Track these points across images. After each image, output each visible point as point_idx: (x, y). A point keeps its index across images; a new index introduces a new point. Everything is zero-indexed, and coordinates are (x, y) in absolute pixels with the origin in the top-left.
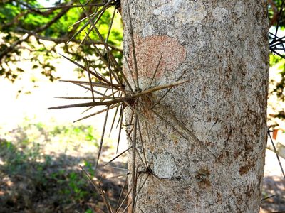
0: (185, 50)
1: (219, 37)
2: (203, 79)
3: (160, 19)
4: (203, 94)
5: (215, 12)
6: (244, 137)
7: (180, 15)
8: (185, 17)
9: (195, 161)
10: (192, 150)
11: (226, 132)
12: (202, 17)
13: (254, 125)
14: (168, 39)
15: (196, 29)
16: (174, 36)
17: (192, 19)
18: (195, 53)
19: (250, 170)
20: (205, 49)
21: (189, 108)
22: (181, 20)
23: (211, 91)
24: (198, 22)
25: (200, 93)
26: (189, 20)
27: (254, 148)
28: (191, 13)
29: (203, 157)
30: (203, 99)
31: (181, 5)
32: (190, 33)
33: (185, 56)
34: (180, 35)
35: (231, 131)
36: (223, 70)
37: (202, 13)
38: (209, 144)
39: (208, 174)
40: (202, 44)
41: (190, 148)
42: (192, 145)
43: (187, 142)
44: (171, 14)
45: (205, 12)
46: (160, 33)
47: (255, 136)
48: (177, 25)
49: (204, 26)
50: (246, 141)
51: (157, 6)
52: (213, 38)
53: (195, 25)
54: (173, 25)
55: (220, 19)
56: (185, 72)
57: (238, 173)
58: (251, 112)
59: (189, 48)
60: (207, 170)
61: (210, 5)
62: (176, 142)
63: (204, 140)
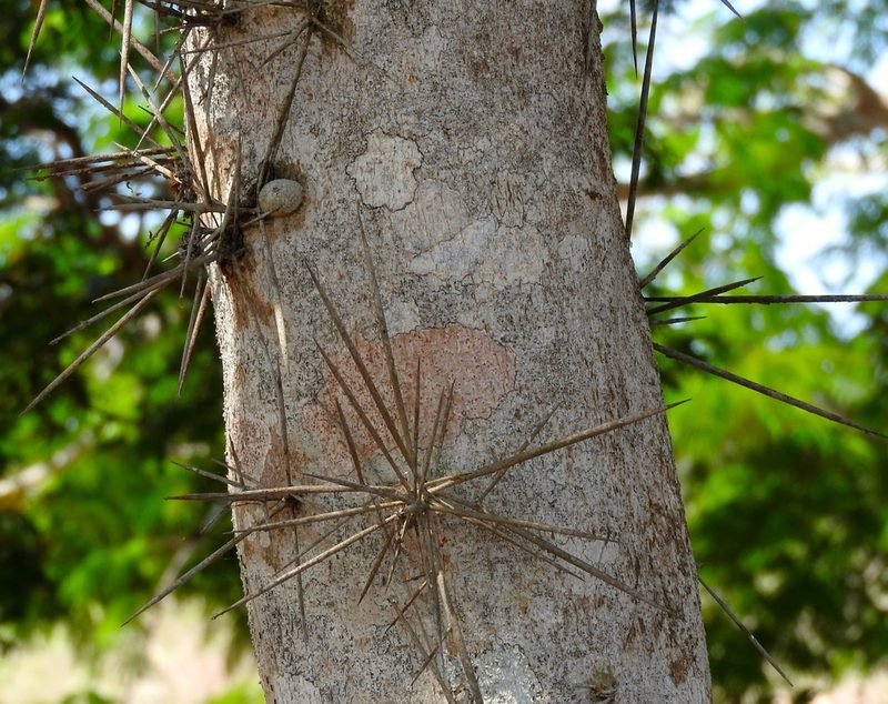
0: (511, 355)
1: (580, 310)
2: (562, 427)
3: (435, 283)
4: (569, 468)
5: (564, 248)
6: (658, 582)
7: (487, 268)
8: (501, 269)
9: (578, 654)
10: (566, 624)
11: (630, 563)
12: (539, 266)
13: (673, 544)
14: (463, 335)
15: (529, 297)
16: (477, 324)
17: (518, 275)
18: (535, 360)
19: (691, 673)
20: (557, 345)
21: (541, 511)
22: (491, 280)
23: (584, 457)
24: (533, 279)
25: (562, 467)
26: (510, 278)
27: (686, 610)
28: (513, 258)
29: (595, 640)
30: (571, 481)
31: (489, 241)
32: (516, 312)
33: (512, 373)
34: (492, 320)
35: (638, 562)
36: (601, 396)
37: (538, 257)
38: (601, 602)
39: (614, 684)
40: (547, 335)
41: (560, 620)
42: (566, 612)
43: (551, 603)
44: (462, 267)
45: (545, 252)
46: (438, 320)
47: (681, 575)
48: (482, 293)
49: (547, 289)
50: (665, 592)
51: (421, 250)
52: (569, 315)
53: (526, 289)
54: (473, 294)
55: (576, 265)
56: (517, 416)
57: (669, 681)
58: (659, 509)
59: (518, 350)
60: (610, 675)
61: (553, 234)
62: (525, 611)
63: (589, 593)
